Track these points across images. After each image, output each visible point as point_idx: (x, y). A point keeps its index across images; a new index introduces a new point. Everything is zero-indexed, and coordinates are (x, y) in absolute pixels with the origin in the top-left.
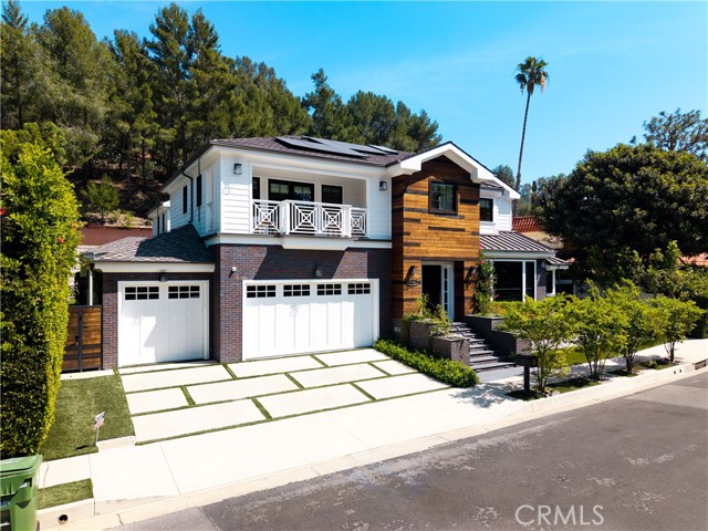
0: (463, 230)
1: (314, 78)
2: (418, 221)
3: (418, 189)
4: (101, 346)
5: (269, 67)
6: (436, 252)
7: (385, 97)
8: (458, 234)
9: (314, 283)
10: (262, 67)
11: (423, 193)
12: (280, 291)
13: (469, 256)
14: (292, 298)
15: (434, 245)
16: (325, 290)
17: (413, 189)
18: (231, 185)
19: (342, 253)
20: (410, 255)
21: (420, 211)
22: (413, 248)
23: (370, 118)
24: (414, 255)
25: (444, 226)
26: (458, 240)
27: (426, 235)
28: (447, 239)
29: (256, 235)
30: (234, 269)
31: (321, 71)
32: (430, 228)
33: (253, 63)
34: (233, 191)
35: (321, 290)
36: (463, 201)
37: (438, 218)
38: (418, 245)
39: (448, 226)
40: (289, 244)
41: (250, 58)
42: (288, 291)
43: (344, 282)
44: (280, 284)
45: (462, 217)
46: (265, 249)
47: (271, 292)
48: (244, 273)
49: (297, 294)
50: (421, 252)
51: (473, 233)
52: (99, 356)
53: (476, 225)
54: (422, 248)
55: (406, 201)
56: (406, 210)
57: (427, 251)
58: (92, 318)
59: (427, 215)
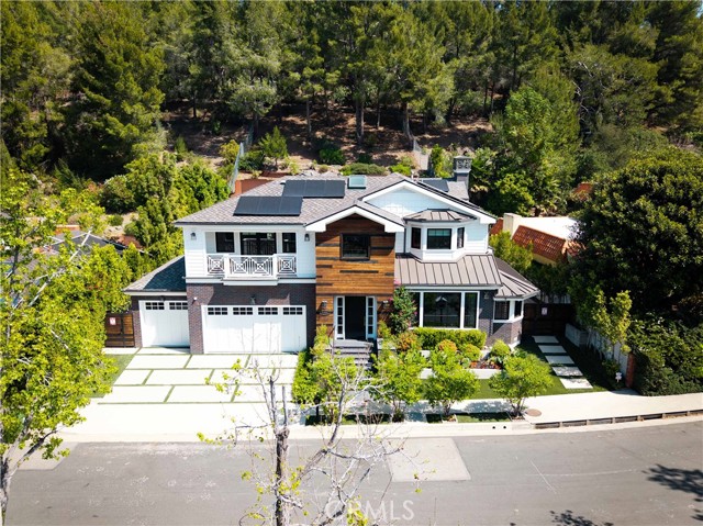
0: (377, 272)
2: (330, 267)
3: (330, 242)
4: (133, 335)
6: (347, 290)
8: (370, 276)
9: (255, 307)
11: (335, 245)
12: (231, 311)
14: (240, 315)
15: (347, 284)
16: (265, 311)
19: (275, 287)
20: (322, 292)
21: (332, 259)
22: (325, 287)
24: (326, 292)
25: (356, 269)
26: (370, 279)
27: (338, 277)
28: (360, 279)
29: (208, 277)
30: (195, 298)
32: (342, 271)
35: (261, 312)
36: (375, 249)
37: (349, 263)
38: (331, 285)
39: (360, 269)
42: (235, 313)
43: (280, 307)
45: (374, 262)
47: (224, 312)
48: (202, 301)
49: (243, 313)
50: (333, 289)
51: (386, 274)
52: (133, 340)
53: (390, 267)
54: (334, 287)
55: (318, 252)
56: (318, 259)
57: (338, 289)
58: (128, 320)
59: (338, 262)
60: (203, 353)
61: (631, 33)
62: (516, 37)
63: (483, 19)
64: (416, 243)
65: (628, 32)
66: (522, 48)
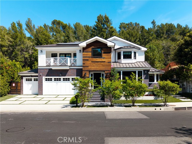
0: (105, 62)
1: (152, 23)
2: (88, 60)
3: (87, 51)
4: (20, 90)
5: (138, 23)
6: (94, 69)
7: (171, 24)
8: (102, 63)
9: (62, 78)
10: (136, 23)
11: (90, 52)
12: (53, 80)
13: (107, 69)
14: (56, 81)
15: (94, 67)
16: (65, 79)
17: (86, 51)
18: (41, 55)
19: (68, 70)
20: (85, 70)
21: (88, 57)
22: (86, 68)
23: (165, 32)
24: (86, 70)
25: (97, 61)
26: (102, 65)
27: (91, 64)
28: (98, 65)
29: (46, 66)
30: (41, 74)
31: (154, 20)
32: (92, 62)
33: (133, 23)
34: (41, 57)
35: (64, 80)
36: (104, 53)
37: (95, 59)
38: (88, 67)
39: (99, 61)
40: (53, 68)
41: (132, 22)
42: (55, 80)
43: (71, 77)
44: (53, 78)
45: (104, 58)
46: (48, 69)
47: (51, 80)
48: (43, 75)
49: (57, 80)
50: (89, 69)
51: (108, 63)
52: (20, 92)
53: (110, 60)
54: (89, 68)
55: (83, 55)
56: (83, 57)
57: (91, 69)
58: (19, 84)
59: (91, 58)
60: (42, 95)
61: (175, 37)
62: (145, 37)
63: (136, 34)
64: (119, 58)
65: (174, 36)
66: (147, 40)
